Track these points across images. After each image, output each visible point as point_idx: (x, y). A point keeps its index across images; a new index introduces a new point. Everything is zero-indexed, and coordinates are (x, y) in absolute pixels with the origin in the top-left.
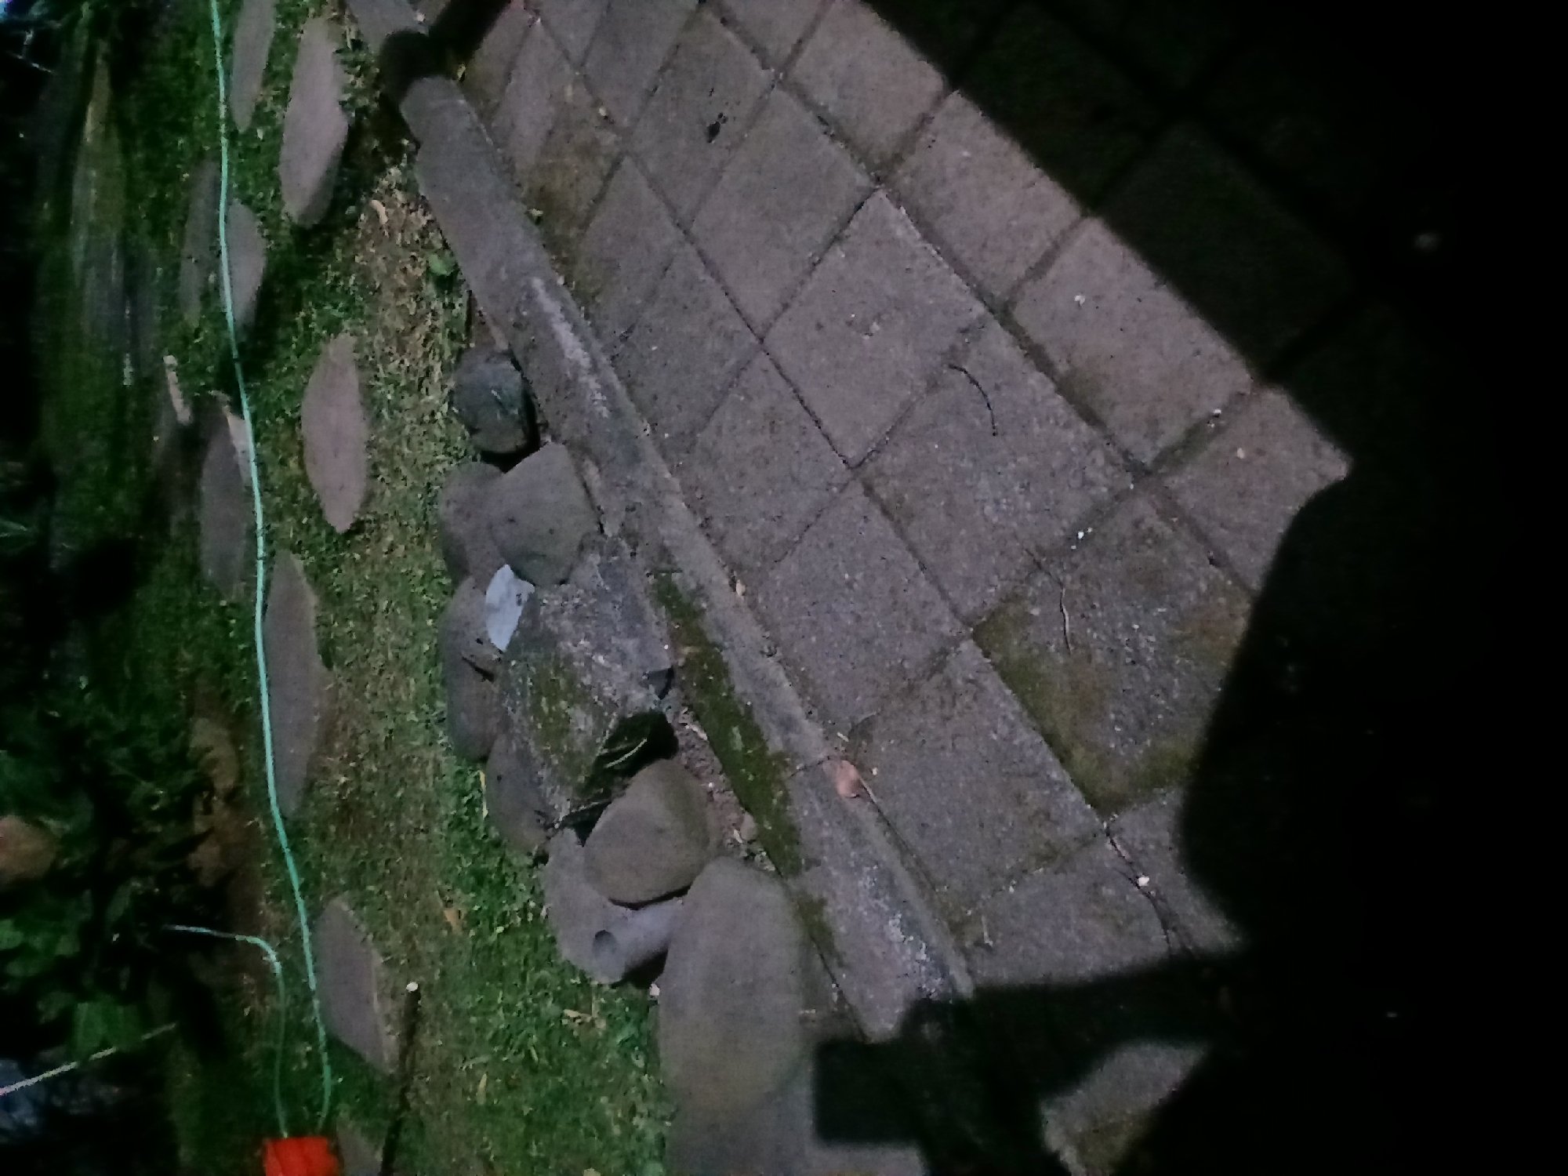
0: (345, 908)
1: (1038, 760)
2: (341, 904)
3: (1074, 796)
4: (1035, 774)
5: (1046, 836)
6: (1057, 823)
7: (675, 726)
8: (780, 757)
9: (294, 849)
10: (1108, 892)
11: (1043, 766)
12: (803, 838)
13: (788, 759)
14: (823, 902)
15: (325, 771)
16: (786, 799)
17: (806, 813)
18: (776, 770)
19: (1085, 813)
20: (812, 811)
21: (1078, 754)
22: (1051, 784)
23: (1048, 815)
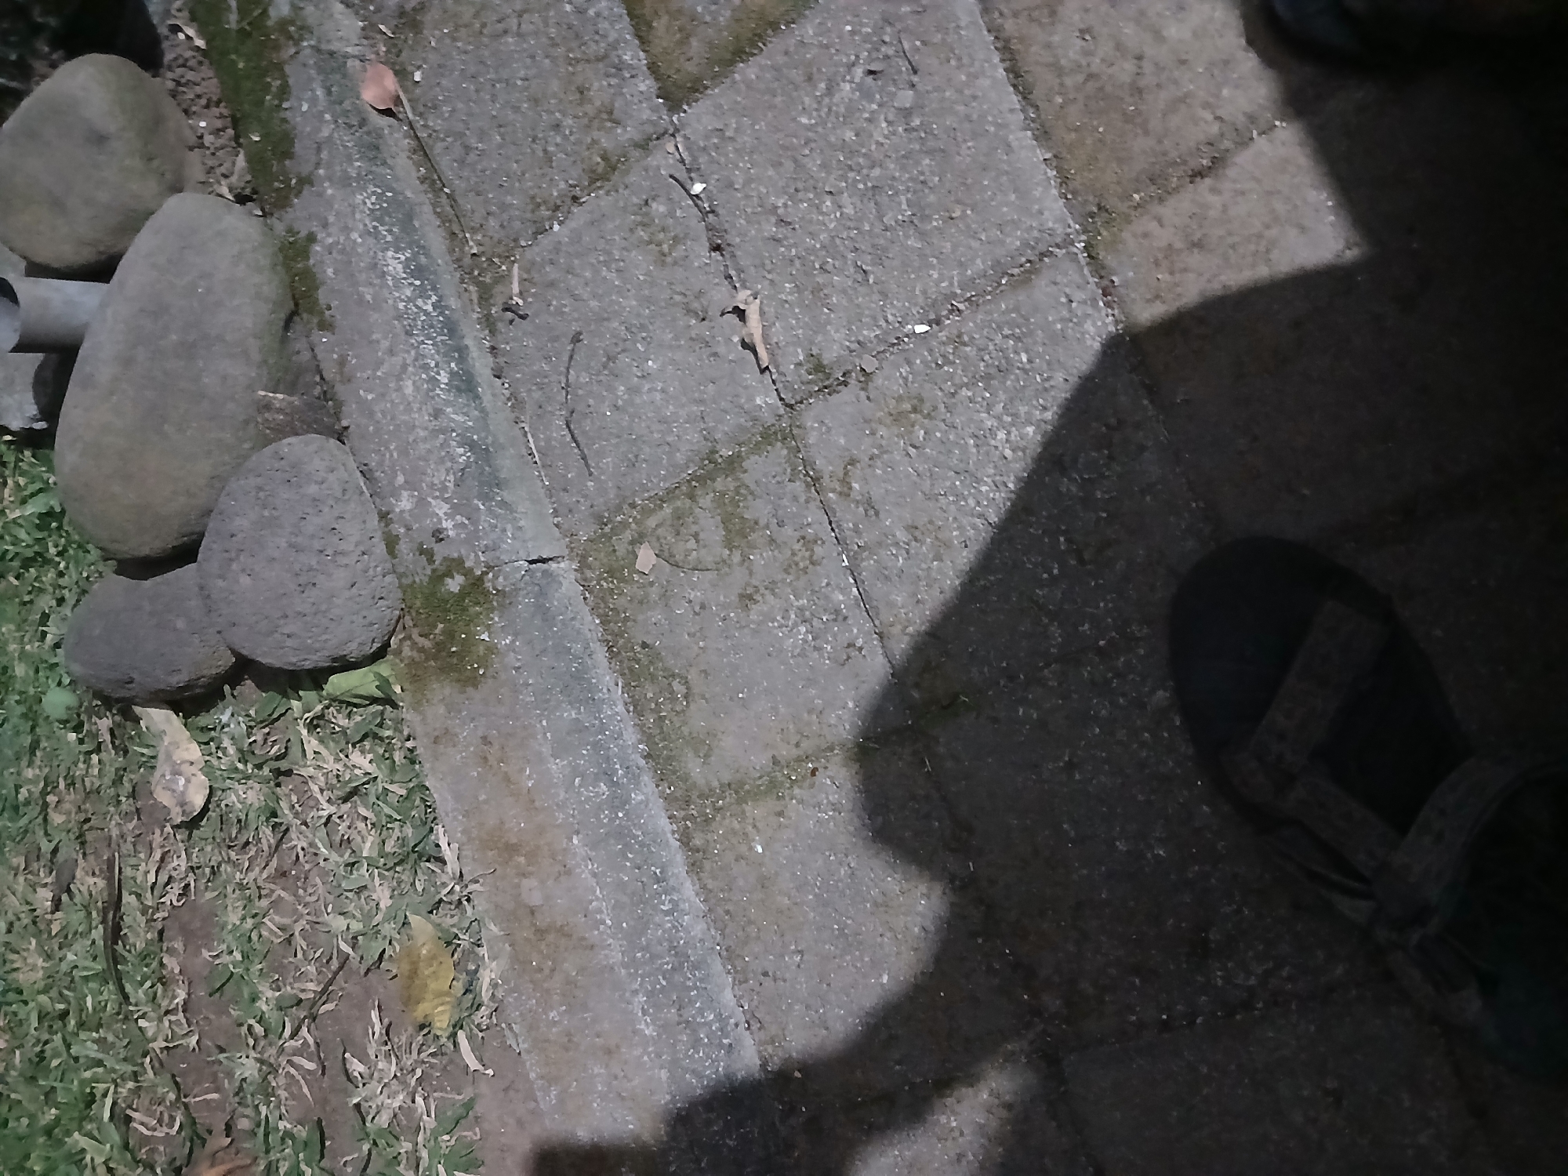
1: (613, 36)
3: (646, 84)
4: (602, 58)
5: (605, 143)
6: (617, 123)
7: (163, 30)
8: (283, 25)
10: (659, 208)
11: (614, 46)
12: (298, 148)
13: (292, 29)
14: (311, 238)
16: (284, 92)
17: (305, 107)
18: (277, 47)
19: (654, 109)
20: (313, 101)
21: (660, 25)
22: (619, 67)
23: (611, 113)
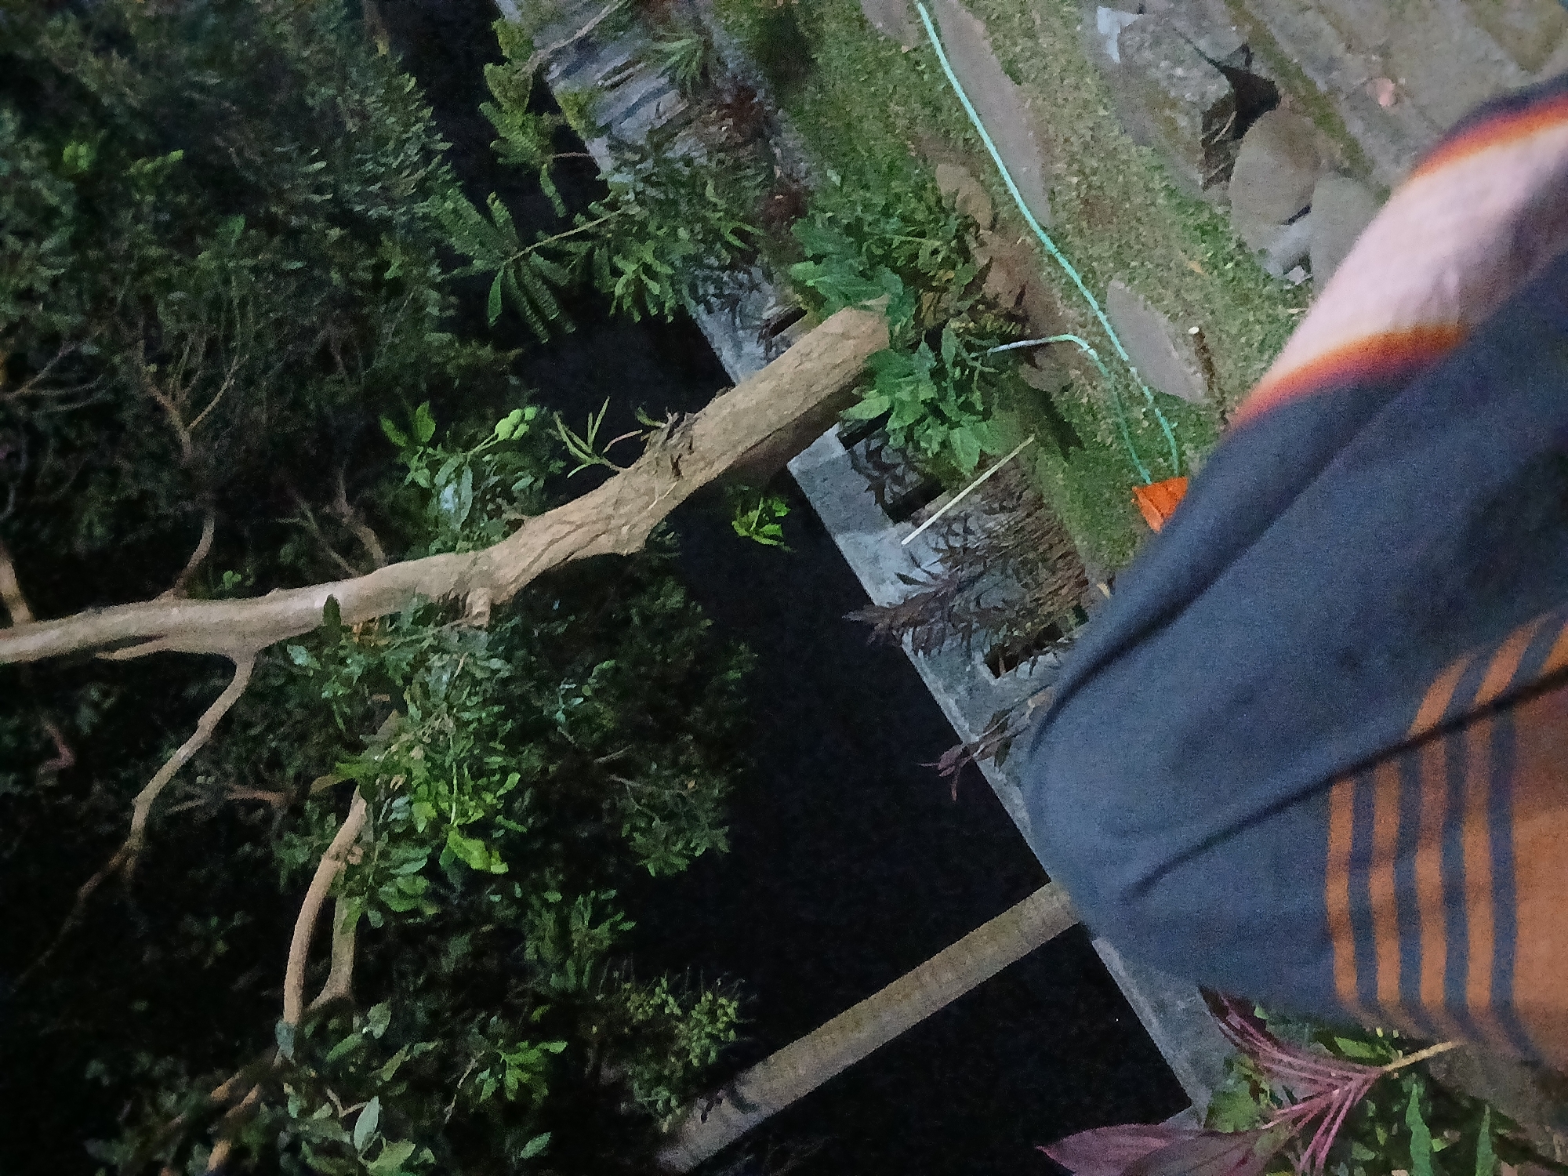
0: (1122, 285)
1: (1486, 47)
2: (1118, 284)
4: (1486, 58)
8: (1327, 95)
9: (1061, 251)
11: (1489, 51)
12: (1364, 148)
13: (1333, 95)
15: (1057, 177)
16: (1343, 124)
18: (1329, 104)
21: (1506, 36)
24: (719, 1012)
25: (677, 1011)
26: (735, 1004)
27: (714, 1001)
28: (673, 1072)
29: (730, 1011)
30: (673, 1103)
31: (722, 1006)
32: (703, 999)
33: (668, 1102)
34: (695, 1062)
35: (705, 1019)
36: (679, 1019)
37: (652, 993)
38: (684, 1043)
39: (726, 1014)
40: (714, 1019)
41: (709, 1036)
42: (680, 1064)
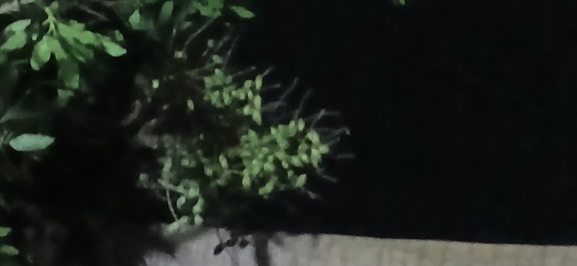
24: (303, 146)
25: (257, 117)
26: (324, 149)
27: (304, 133)
28: (216, 176)
29: (316, 153)
30: (197, 208)
31: (309, 142)
32: (292, 124)
33: (193, 202)
34: (246, 182)
35: (283, 144)
36: (254, 126)
37: (239, 83)
38: (245, 153)
39: (308, 153)
40: (292, 150)
41: (277, 162)
42: (227, 173)
